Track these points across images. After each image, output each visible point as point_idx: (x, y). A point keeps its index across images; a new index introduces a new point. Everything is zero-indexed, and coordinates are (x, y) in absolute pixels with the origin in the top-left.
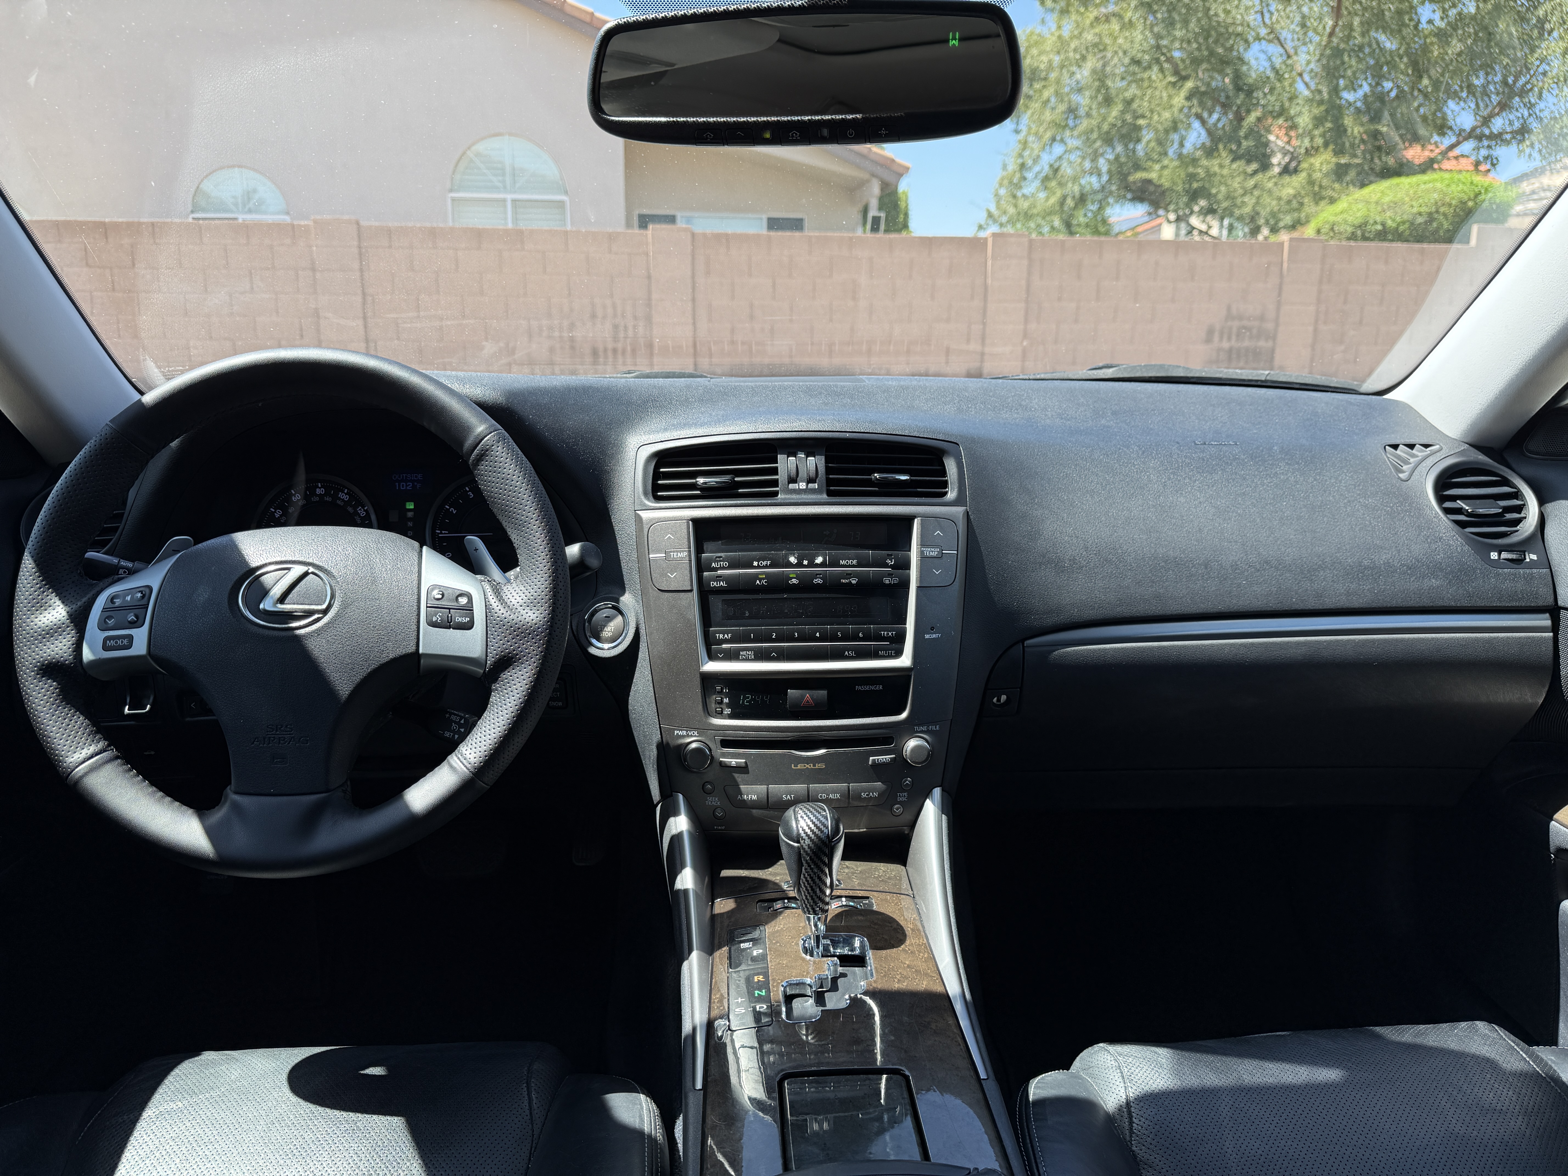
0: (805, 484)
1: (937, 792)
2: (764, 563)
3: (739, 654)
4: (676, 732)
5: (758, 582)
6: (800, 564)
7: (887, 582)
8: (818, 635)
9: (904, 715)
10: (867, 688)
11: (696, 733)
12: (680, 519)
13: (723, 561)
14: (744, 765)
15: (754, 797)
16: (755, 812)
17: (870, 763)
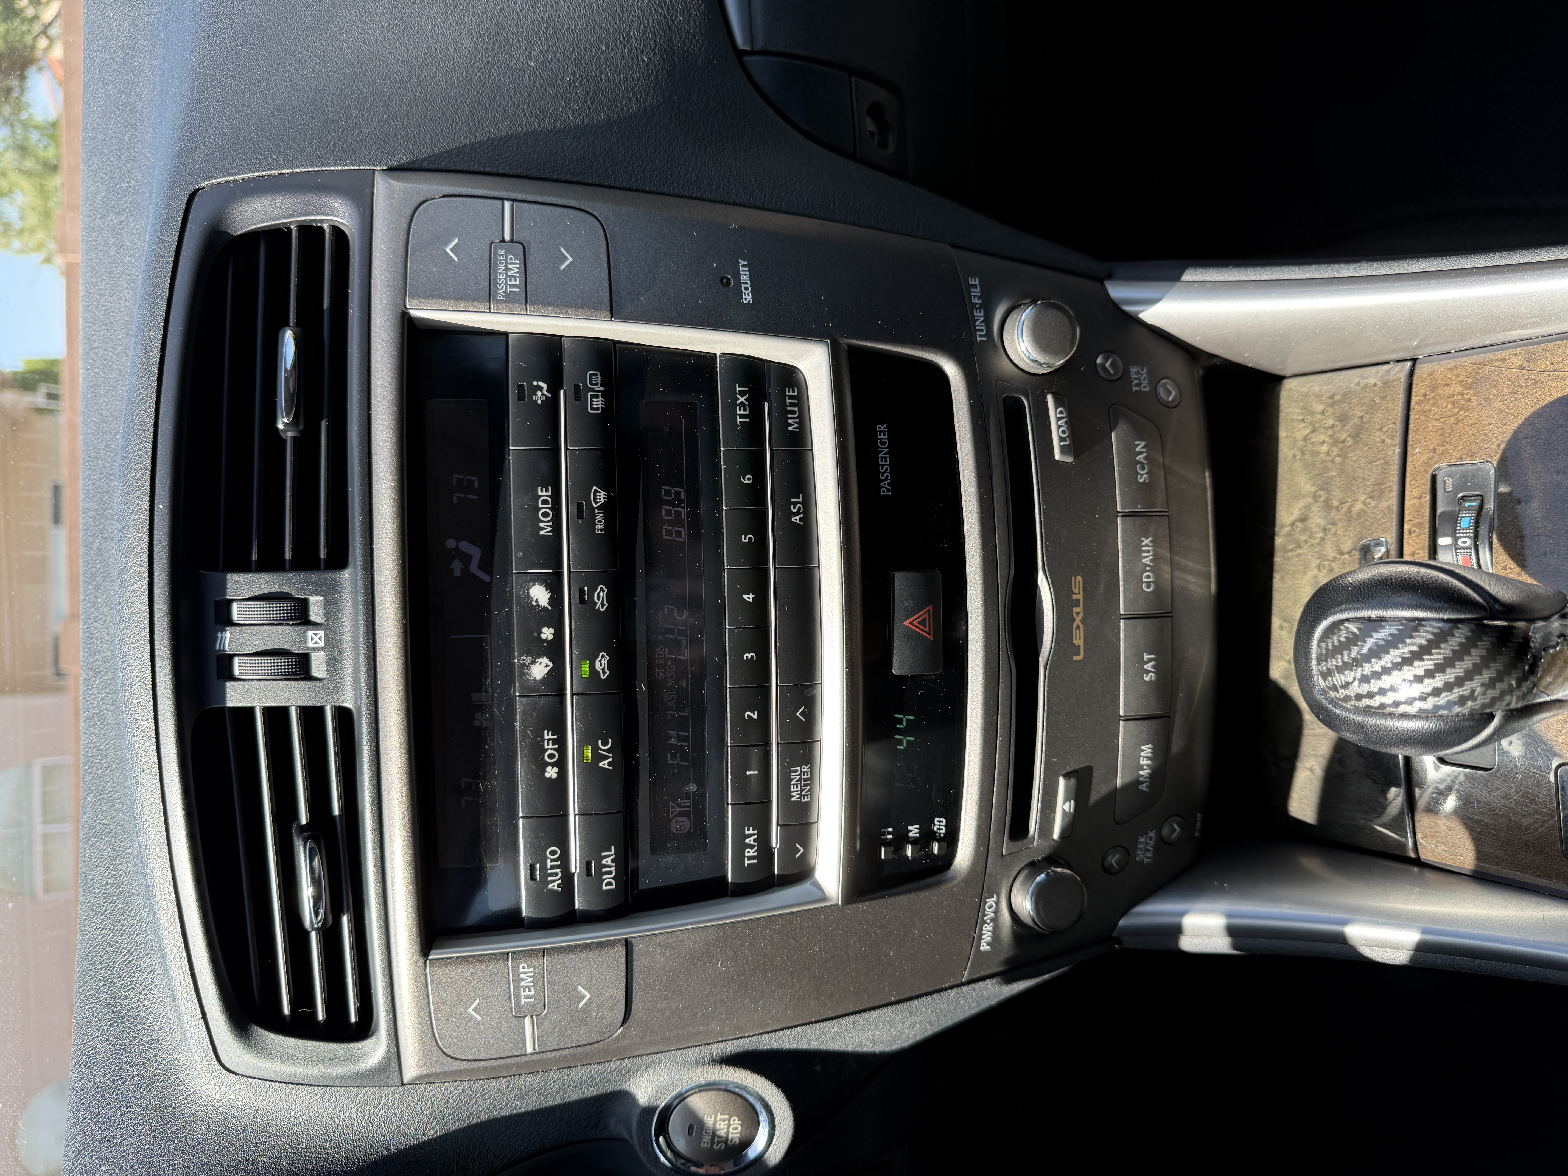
0: (310, 633)
1: (1117, 291)
2: (550, 748)
3: (799, 803)
4: (984, 947)
5: (604, 764)
6: (554, 650)
7: (599, 403)
8: (749, 597)
9: (951, 369)
10: (885, 465)
11: (991, 902)
12: (422, 986)
13: (543, 861)
14: (1073, 781)
15: (1147, 750)
16: (1177, 745)
17: (1069, 459)
